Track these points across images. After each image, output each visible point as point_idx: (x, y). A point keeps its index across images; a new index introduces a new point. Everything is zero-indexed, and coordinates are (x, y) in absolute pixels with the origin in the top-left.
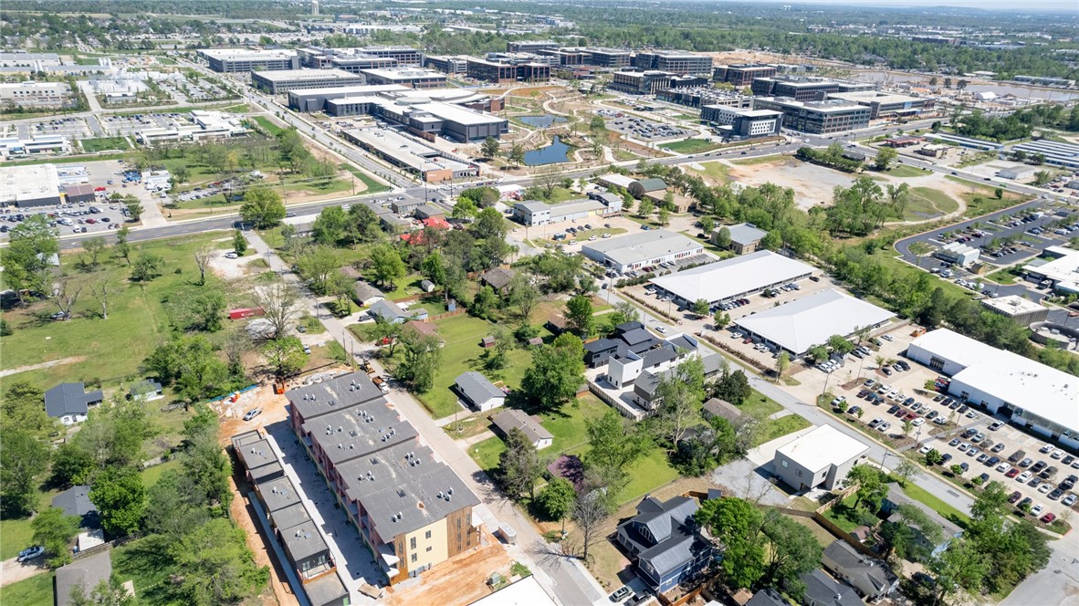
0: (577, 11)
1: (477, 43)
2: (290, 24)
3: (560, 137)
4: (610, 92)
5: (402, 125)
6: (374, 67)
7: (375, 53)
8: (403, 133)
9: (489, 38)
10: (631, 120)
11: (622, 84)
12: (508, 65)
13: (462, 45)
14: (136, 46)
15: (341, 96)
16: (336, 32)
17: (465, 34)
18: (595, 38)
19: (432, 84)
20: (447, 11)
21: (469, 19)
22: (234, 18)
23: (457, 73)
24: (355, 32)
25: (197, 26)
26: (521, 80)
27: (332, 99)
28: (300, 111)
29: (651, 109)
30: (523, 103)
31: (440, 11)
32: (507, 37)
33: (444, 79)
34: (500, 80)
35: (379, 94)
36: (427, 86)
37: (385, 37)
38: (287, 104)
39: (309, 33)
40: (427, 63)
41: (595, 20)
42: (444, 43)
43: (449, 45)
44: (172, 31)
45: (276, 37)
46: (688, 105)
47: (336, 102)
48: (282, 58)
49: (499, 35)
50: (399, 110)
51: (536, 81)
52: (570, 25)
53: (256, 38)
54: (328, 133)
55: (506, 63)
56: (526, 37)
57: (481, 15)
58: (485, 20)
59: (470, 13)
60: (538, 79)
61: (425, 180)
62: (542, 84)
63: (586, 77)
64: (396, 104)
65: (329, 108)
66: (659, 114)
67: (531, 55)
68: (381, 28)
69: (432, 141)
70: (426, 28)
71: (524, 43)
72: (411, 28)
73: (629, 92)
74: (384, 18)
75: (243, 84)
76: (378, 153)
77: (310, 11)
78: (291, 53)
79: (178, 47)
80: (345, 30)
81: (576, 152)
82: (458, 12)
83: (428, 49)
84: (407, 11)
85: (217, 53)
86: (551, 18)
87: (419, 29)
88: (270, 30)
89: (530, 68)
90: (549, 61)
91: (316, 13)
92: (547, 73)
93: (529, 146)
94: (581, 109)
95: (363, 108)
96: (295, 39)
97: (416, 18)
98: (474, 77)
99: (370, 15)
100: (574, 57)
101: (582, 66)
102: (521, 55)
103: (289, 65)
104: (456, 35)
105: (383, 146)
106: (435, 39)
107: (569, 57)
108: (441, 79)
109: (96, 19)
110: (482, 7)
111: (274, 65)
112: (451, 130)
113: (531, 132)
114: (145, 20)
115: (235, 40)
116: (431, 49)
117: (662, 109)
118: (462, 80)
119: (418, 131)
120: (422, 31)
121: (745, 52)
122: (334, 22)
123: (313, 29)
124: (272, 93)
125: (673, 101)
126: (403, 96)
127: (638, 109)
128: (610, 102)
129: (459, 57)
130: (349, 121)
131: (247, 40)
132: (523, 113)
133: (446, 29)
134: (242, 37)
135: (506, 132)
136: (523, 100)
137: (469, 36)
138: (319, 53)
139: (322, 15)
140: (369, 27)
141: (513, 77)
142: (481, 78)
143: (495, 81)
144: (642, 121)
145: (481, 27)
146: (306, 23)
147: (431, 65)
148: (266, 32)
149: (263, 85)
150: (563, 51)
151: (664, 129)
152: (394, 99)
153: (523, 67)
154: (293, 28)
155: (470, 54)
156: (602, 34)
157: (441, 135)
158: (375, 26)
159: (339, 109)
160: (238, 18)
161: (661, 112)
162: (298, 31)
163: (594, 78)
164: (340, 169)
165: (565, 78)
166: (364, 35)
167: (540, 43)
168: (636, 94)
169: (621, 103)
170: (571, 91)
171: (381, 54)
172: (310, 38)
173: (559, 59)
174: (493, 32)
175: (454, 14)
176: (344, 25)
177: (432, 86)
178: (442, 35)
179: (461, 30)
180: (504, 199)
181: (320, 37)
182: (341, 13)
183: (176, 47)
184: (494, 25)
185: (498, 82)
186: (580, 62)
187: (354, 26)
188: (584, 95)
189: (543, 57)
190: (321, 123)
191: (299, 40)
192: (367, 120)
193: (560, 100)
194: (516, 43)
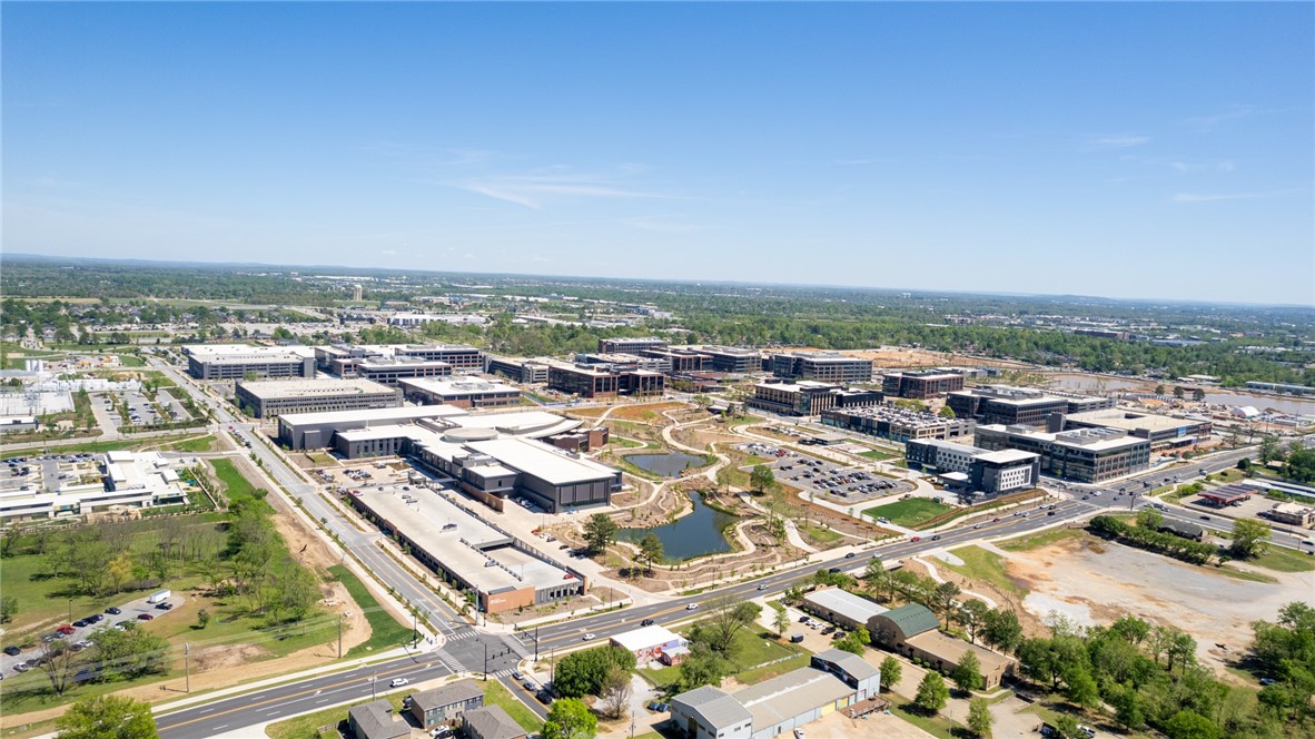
0: (671, 299)
1: (561, 339)
2: (322, 312)
3: (702, 494)
4: (752, 412)
5: (451, 479)
6: (418, 375)
7: (422, 354)
8: (452, 493)
9: (573, 333)
10: (802, 462)
11: (767, 401)
12: (606, 374)
13: (539, 343)
14: (104, 340)
15: (359, 426)
16: (379, 323)
17: (542, 327)
18: (707, 334)
19: (499, 400)
20: (518, 298)
21: (544, 307)
22: (254, 303)
23: (534, 382)
24: (401, 323)
25: (201, 314)
26: (623, 393)
27: (345, 431)
28: (291, 449)
29: (823, 443)
30: (634, 431)
31: (510, 297)
32: (595, 331)
33: (517, 394)
34: (596, 394)
35: (418, 421)
36: (492, 404)
37: (437, 331)
38: (276, 435)
39: (342, 323)
40: (494, 368)
41: (695, 309)
42: (515, 340)
43: (522, 342)
44: (164, 320)
45: (296, 329)
46: (872, 433)
47: (350, 436)
48: (293, 360)
49: (584, 328)
50: (447, 452)
51: (645, 394)
52: (667, 315)
53: (269, 329)
54: (326, 494)
55: (603, 370)
56: (619, 331)
57: (558, 303)
58: (565, 310)
59: (546, 300)
60: (648, 391)
61: (483, 609)
62: (655, 400)
63: (712, 389)
64: (443, 439)
65: (338, 446)
66: (838, 451)
67: (633, 358)
68: (436, 318)
69: (498, 509)
70: (493, 319)
71: (621, 341)
72: (473, 318)
73: (781, 413)
74: (441, 305)
75: (221, 399)
76: (402, 541)
77: (351, 297)
78: (307, 352)
79: (162, 340)
80: (389, 320)
81: (739, 527)
82: (531, 299)
83: (494, 347)
84: (470, 298)
85: (207, 352)
86: (642, 307)
87: (483, 319)
88: (292, 319)
89: (637, 377)
90: (657, 365)
91: (358, 298)
92: (660, 383)
93: (658, 517)
94: (722, 441)
95: (392, 446)
96: (322, 330)
97: (481, 306)
98: (558, 389)
99: (425, 302)
100: (690, 360)
101: (703, 373)
102: (619, 357)
103: (300, 370)
104: (530, 328)
105: (414, 526)
106: (504, 333)
107: (684, 360)
108: (511, 394)
109: (74, 305)
110: (560, 293)
111: (278, 371)
112: (529, 491)
113: (657, 488)
114: (138, 306)
115: (241, 333)
116: (498, 346)
117: (840, 441)
118: (543, 394)
119: (475, 490)
120: (487, 322)
121: (894, 349)
122: (379, 310)
123: (350, 318)
124: (258, 416)
125: (849, 428)
126: (456, 426)
127: (803, 442)
128: (758, 429)
129: (537, 359)
130: (367, 468)
131: (257, 332)
132: (637, 449)
133: (518, 321)
134: (250, 328)
135: (619, 489)
136: (632, 426)
137: (548, 331)
138: (344, 353)
139: (365, 301)
140: (421, 317)
141: (614, 389)
142: (569, 391)
143: (587, 394)
144: (819, 463)
145: (560, 318)
146: (341, 311)
147: (498, 372)
148: (287, 322)
149: (248, 404)
150: (675, 351)
151: (859, 478)
152: (441, 430)
153: (627, 377)
154: (323, 317)
155: (550, 355)
156: (713, 327)
157: (513, 496)
158: (428, 316)
159: (352, 449)
160: (259, 303)
161: (839, 446)
162: (329, 321)
163: (724, 389)
164: (327, 580)
165: (684, 390)
166: (413, 327)
167: (641, 341)
168: (790, 415)
169: (776, 431)
170: (697, 411)
171: (430, 356)
172: (343, 330)
173: (671, 363)
174: (577, 324)
175: (527, 302)
176: (390, 314)
177: (498, 403)
178: (512, 328)
179: (536, 321)
180: (640, 665)
181: (353, 328)
182: (389, 299)
183: (158, 341)
184: (576, 315)
185: (592, 397)
186: (697, 366)
187: (402, 316)
188: (718, 416)
189: (649, 360)
190: (320, 472)
191: (326, 333)
192: (395, 466)
193: (686, 424)
194: (611, 340)
